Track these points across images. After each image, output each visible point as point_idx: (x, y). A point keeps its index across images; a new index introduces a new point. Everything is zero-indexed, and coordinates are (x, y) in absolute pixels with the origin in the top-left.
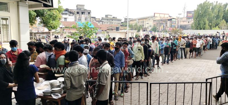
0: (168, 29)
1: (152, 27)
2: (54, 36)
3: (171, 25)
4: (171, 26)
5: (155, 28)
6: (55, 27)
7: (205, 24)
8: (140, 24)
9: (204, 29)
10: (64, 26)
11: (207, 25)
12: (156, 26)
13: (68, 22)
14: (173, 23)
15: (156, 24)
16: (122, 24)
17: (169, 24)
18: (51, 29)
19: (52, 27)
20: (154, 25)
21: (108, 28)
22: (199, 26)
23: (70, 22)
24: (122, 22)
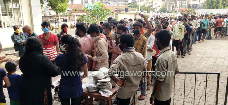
0: (177, 9)
1: (161, 8)
2: (62, 20)
3: (181, 4)
4: (181, 6)
5: (164, 9)
6: (63, 10)
7: (218, 3)
8: (149, 5)
9: (217, 8)
10: (71, 8)
11: (221, 3)
12: (165, 6)
13: (75, 5)
14: (183, 3)
15: (165, 5)
16: (129, 5)
17: (179, 4)
18: (60, 12)
19: (60, 10)
20: (163, 5)
21: (116, 10)
22: (212, 5)
23: (77, 4)
24: (129, 4)
